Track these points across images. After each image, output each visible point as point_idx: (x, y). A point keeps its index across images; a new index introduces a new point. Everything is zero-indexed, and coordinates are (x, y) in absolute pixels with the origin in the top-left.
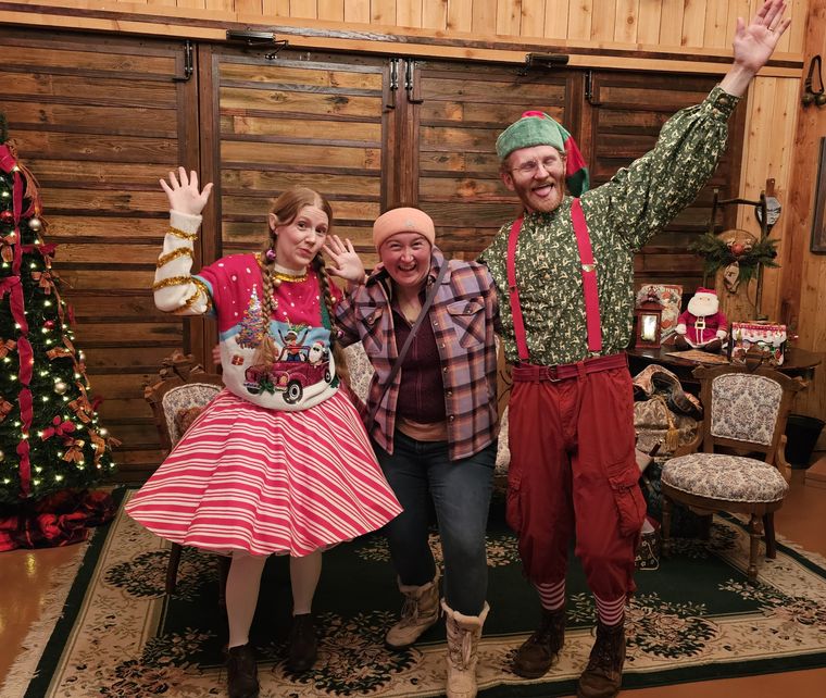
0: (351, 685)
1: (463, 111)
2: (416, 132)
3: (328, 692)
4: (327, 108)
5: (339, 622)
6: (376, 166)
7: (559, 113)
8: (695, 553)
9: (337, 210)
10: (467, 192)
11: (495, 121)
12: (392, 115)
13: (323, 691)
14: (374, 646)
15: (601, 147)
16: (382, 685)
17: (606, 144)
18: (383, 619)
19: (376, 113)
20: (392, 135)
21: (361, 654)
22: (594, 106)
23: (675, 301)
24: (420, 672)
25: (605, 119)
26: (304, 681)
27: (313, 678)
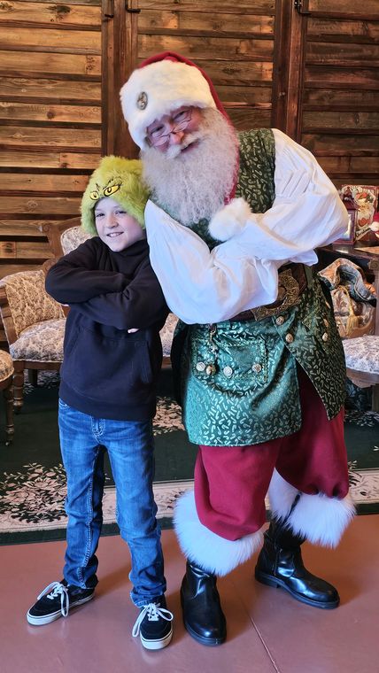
0: (41, 516)
1: (179, 20)
2: (134, 40)
4: (50, 17)
5: (41, 470)
6: (96, 72)
7: (270, 23)
8: (363, 422)
9: (61, 114)
11: (210, 29)
12: (111, 24)
13: (17, 520)
15: (310, 55)
17: (314, 52)
19: (97, 22)
20: (111, 43)
21: (54, 493)
22: (303, 15)
23: (371, 201)
25: (313, 27)
27: (10, 510)
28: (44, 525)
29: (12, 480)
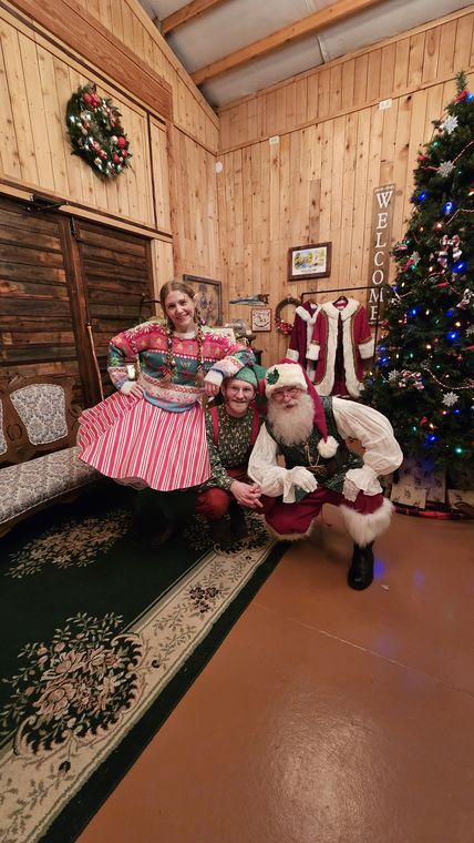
0: (109, 708)
3: (94, 732)
5: (43, 650)
7: (58, 242)
10: (5, 290)
11: (15, 240)
13: (89, 736)
14: (94, 653)
16: (135, 687)
17: (88, 266)
18: (82, 622)
21: (90, 668)
22: (78, 240)
24: (151, 653)
26: (60, 740)
27: (66, 728)
28: (128, 718)
29: (23, 685)
